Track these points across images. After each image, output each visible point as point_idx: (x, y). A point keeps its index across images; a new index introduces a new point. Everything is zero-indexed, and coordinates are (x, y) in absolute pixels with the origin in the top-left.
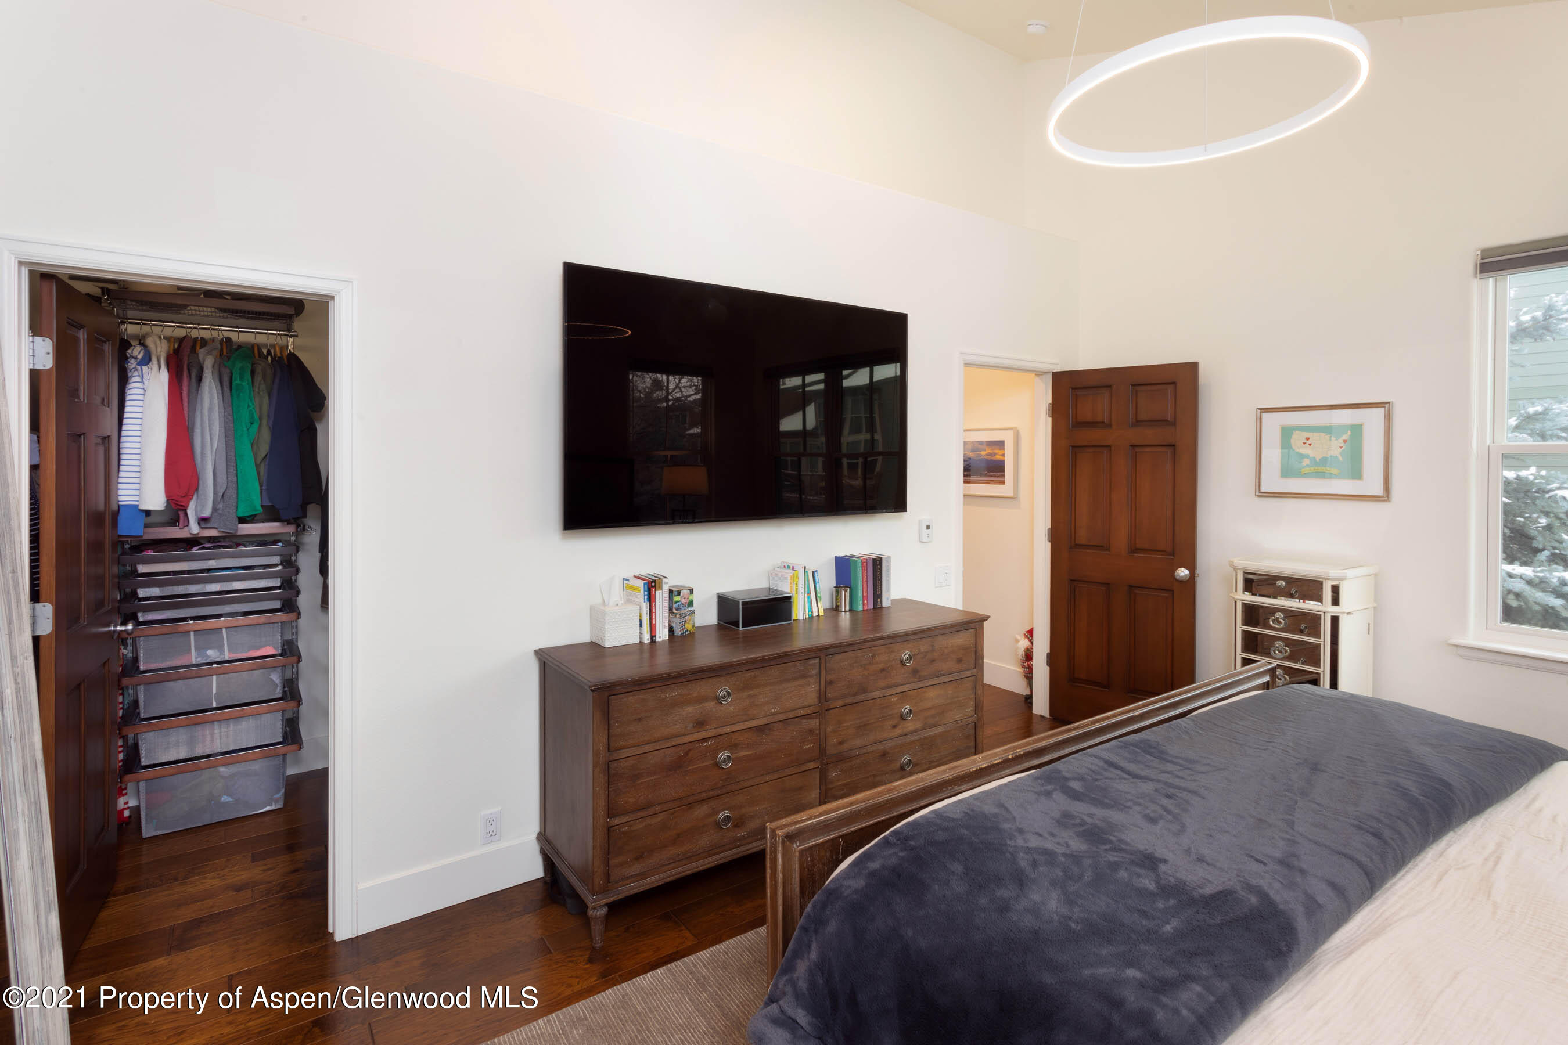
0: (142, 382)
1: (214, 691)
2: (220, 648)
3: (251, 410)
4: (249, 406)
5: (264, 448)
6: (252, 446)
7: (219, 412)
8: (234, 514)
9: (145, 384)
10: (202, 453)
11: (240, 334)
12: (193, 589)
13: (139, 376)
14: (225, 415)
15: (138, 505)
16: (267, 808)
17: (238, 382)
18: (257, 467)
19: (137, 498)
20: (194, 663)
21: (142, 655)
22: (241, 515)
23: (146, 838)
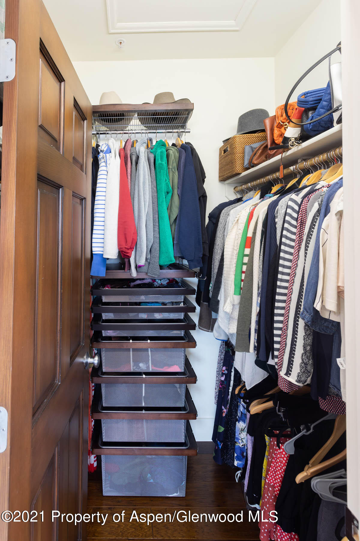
0: (106, 166)
1: (144, 395)
2: (147, 362)
3: (167, 183)
4: (166, 180)
5: (175, 212)
6: (167, 209)
7: (149, 185)
8: (158, 263)
9: (108, 168)
10: (139, 216)
11: (157, 134)
12: (132, 316)
13: (105, 162)
14: (152, 187)
15: (102, 255)
16: (175, 495)
17: (160, 162)
18: (171, 226)
19: (101, 249)
20: (132, 371)
21: (104, 361)
22: (162, 264)
23: (104, 496)
